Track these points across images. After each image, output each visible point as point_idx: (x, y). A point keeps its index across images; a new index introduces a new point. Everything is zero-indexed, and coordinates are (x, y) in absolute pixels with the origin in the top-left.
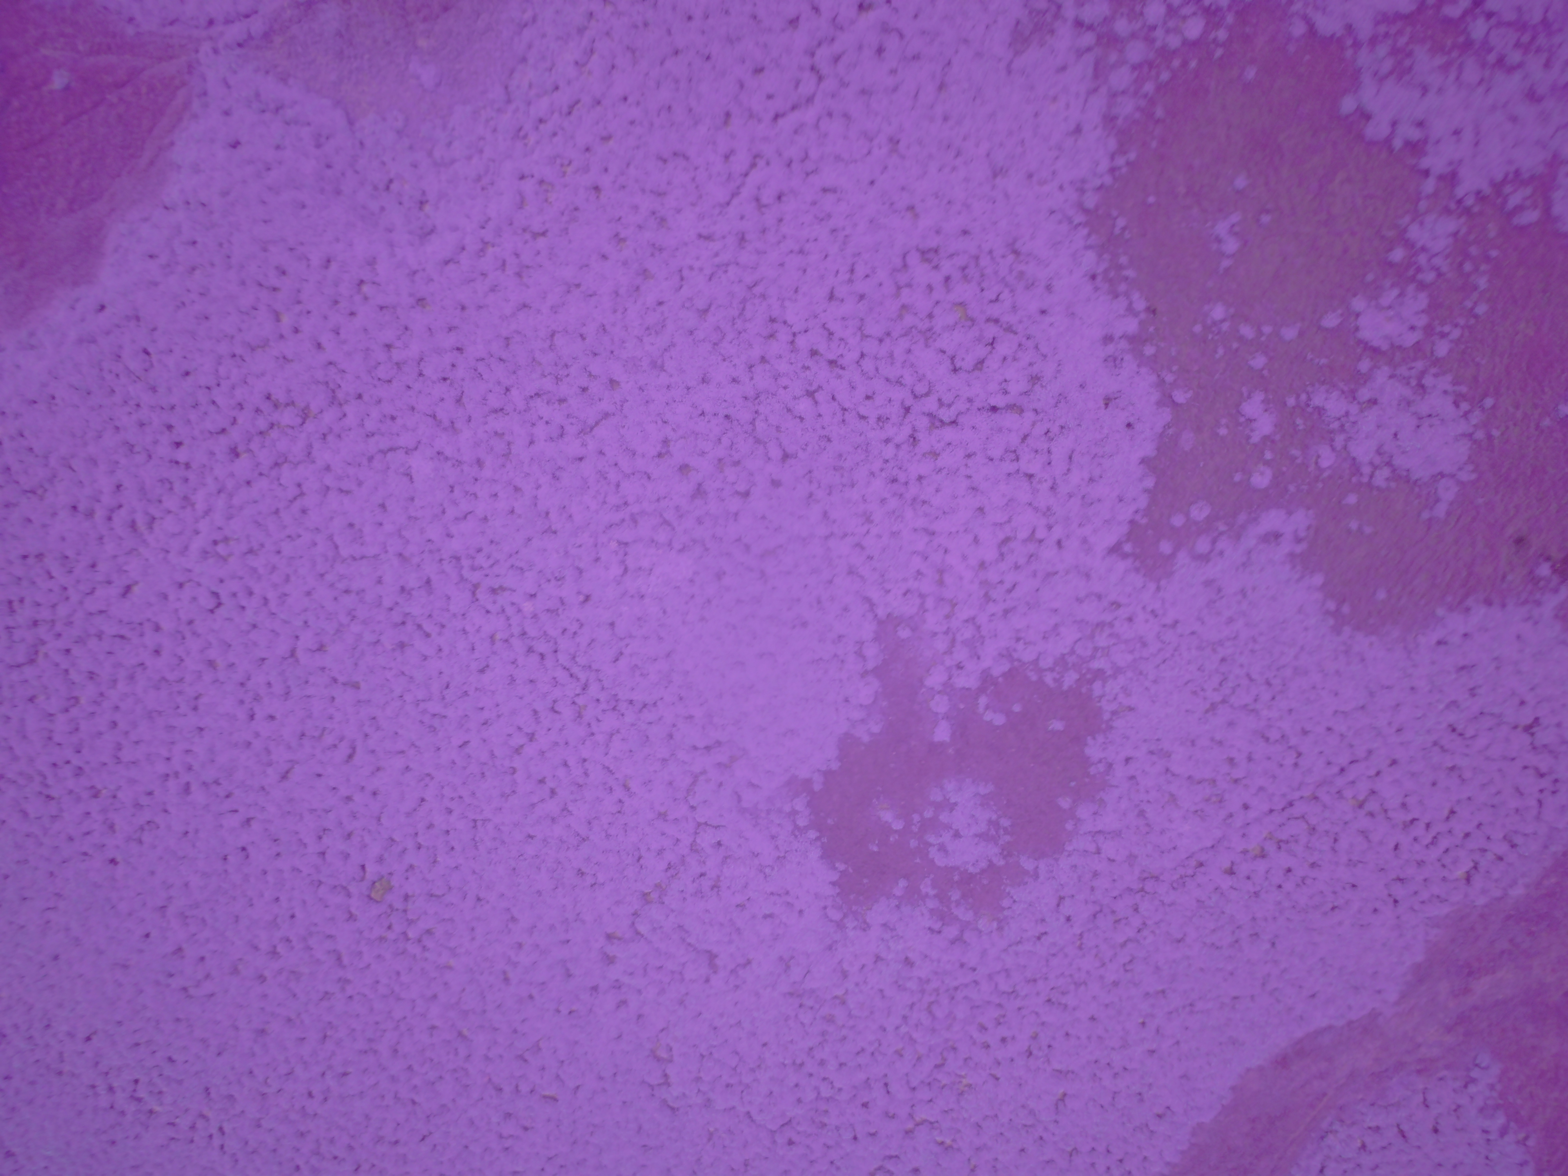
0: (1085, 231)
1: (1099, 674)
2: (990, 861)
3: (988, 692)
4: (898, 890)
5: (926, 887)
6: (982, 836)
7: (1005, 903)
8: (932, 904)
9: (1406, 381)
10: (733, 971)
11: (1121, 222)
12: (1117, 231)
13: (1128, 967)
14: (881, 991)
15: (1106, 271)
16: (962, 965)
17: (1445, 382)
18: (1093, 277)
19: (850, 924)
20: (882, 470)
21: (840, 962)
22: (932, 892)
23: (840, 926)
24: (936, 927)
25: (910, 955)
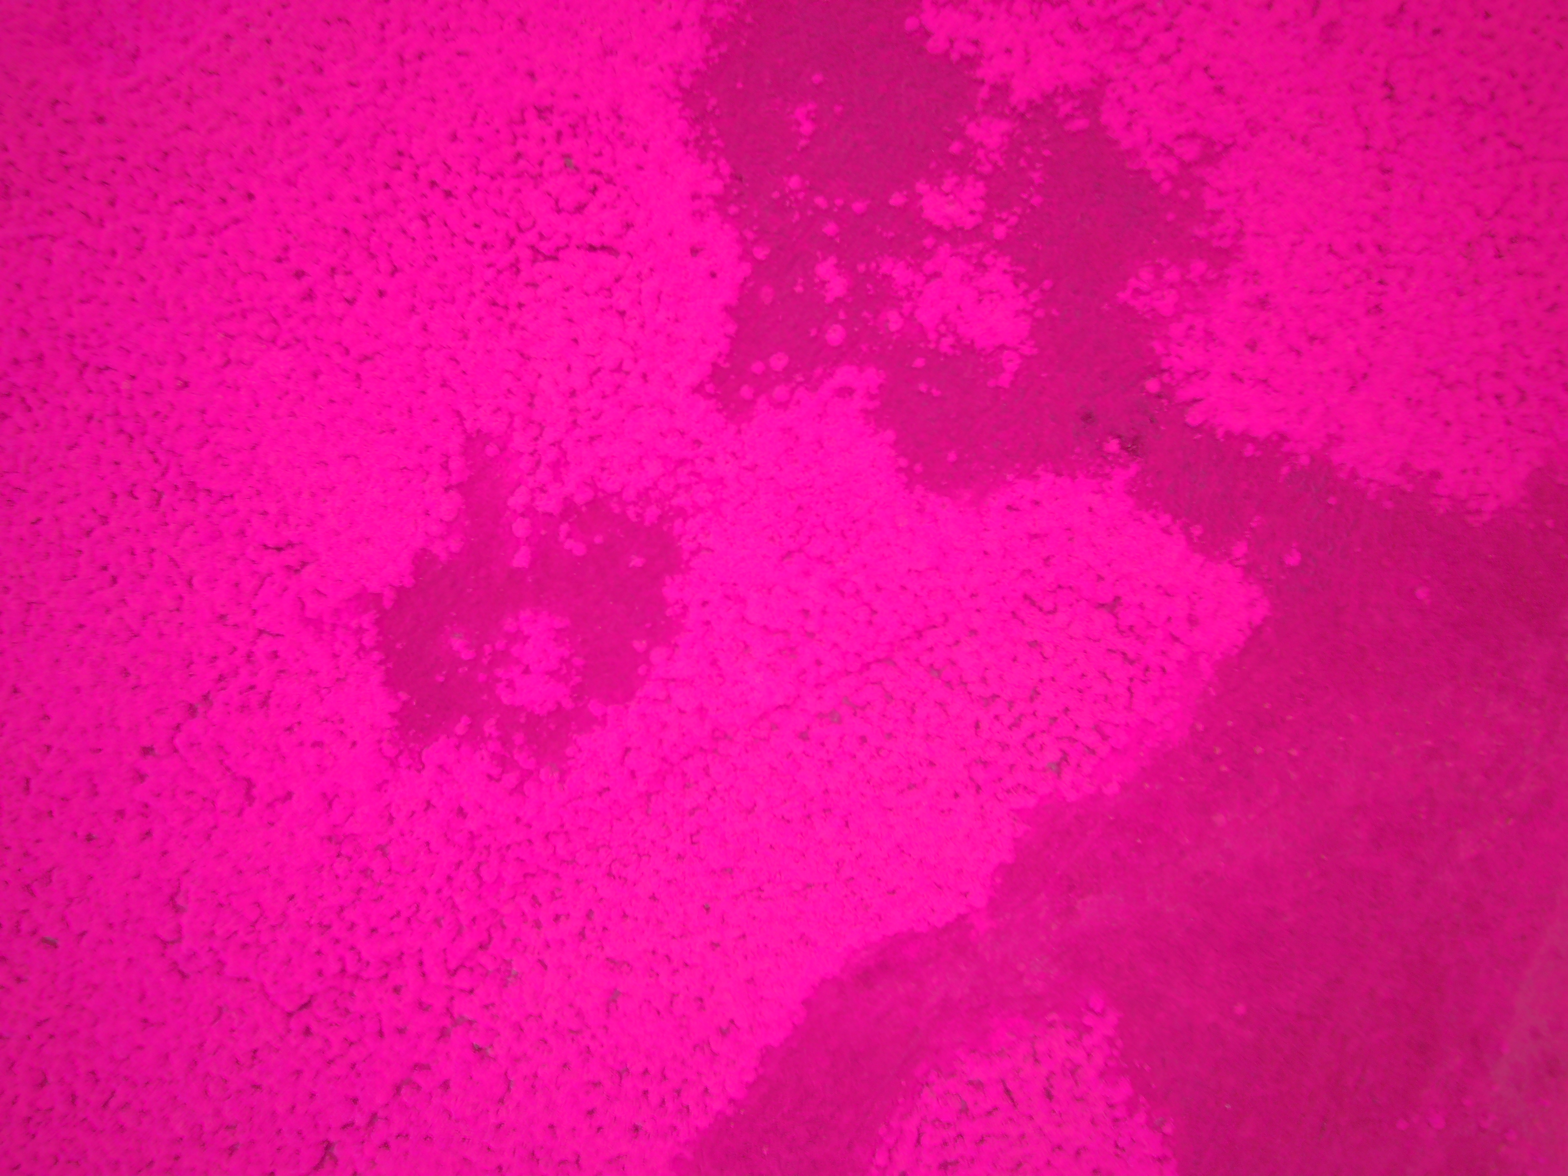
0: (679, 105)
1: (681, 512)
2: (559, 704)
3: (571, 520)
4: (460, 728)
5: (489, 726)
6: (552, 674)
7: (569, 751)
8: (493, 747)
9: (967, 258)
10: (271, 805)
11: (713, 102)
12: (709, 109)
13: (694, 838)
14: (428, 843)
15: (697, 140)
16: (517, 820)
17: (1003, 262)
18: (686, 144)
19: (404, 762)
21: (388, 805)
22: (495, 734)
23: (393, 763)
24: (495, 772)
25: (464, 804)
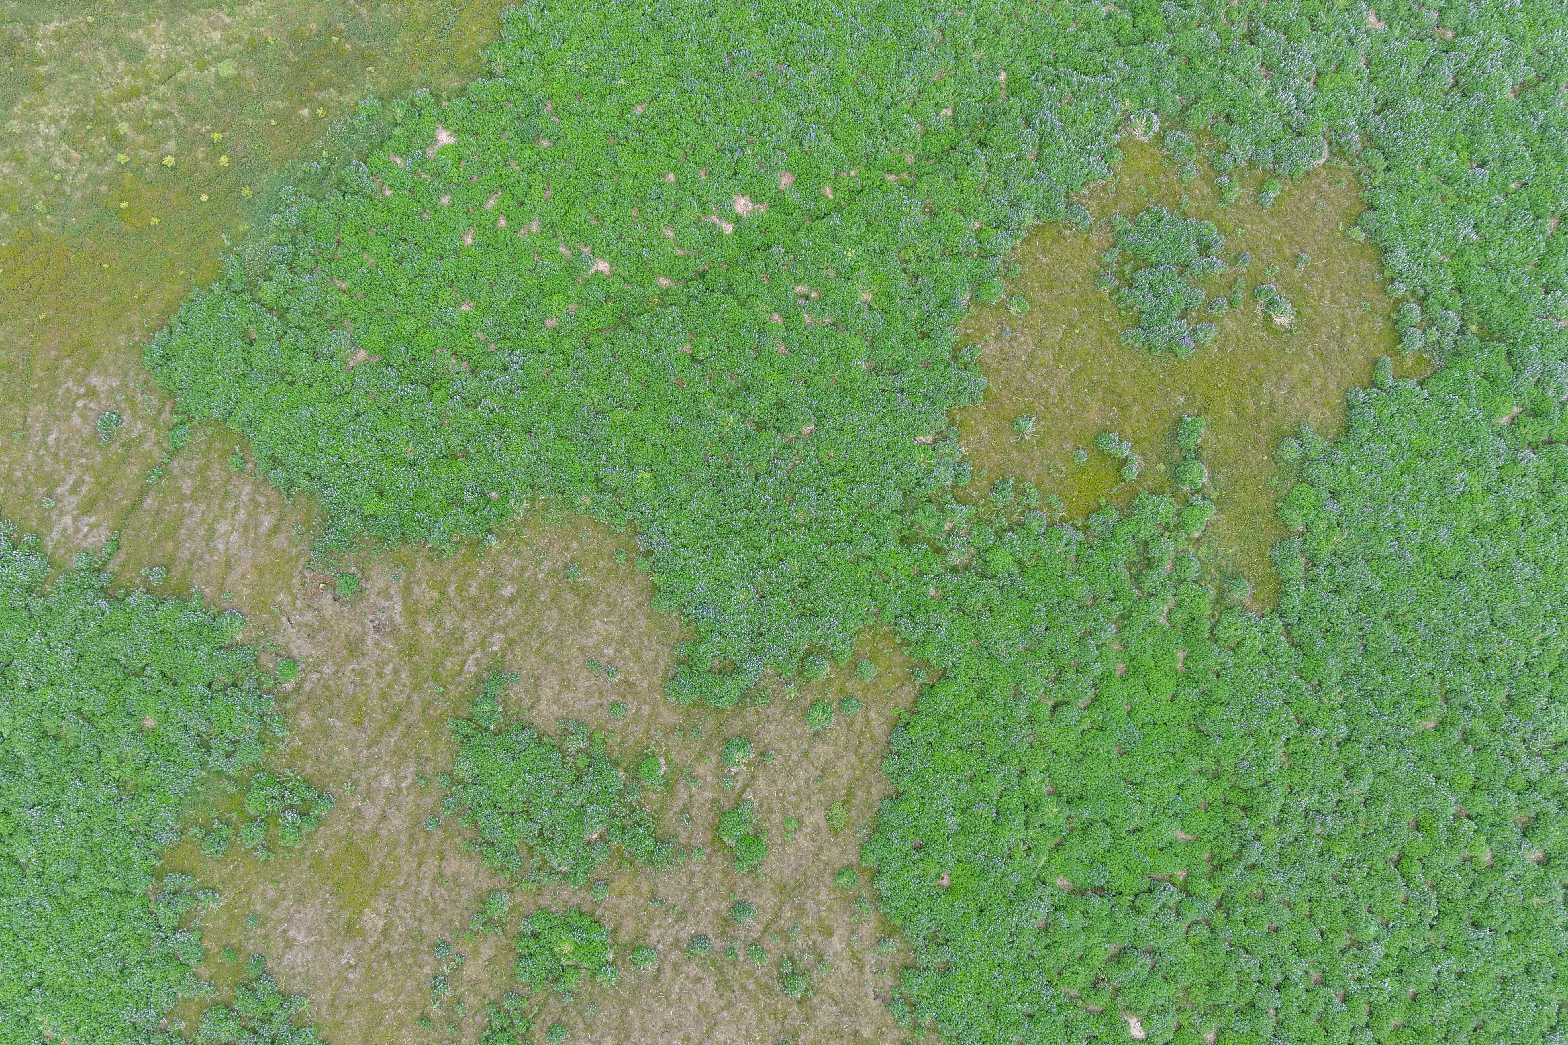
20: (1263, 827)
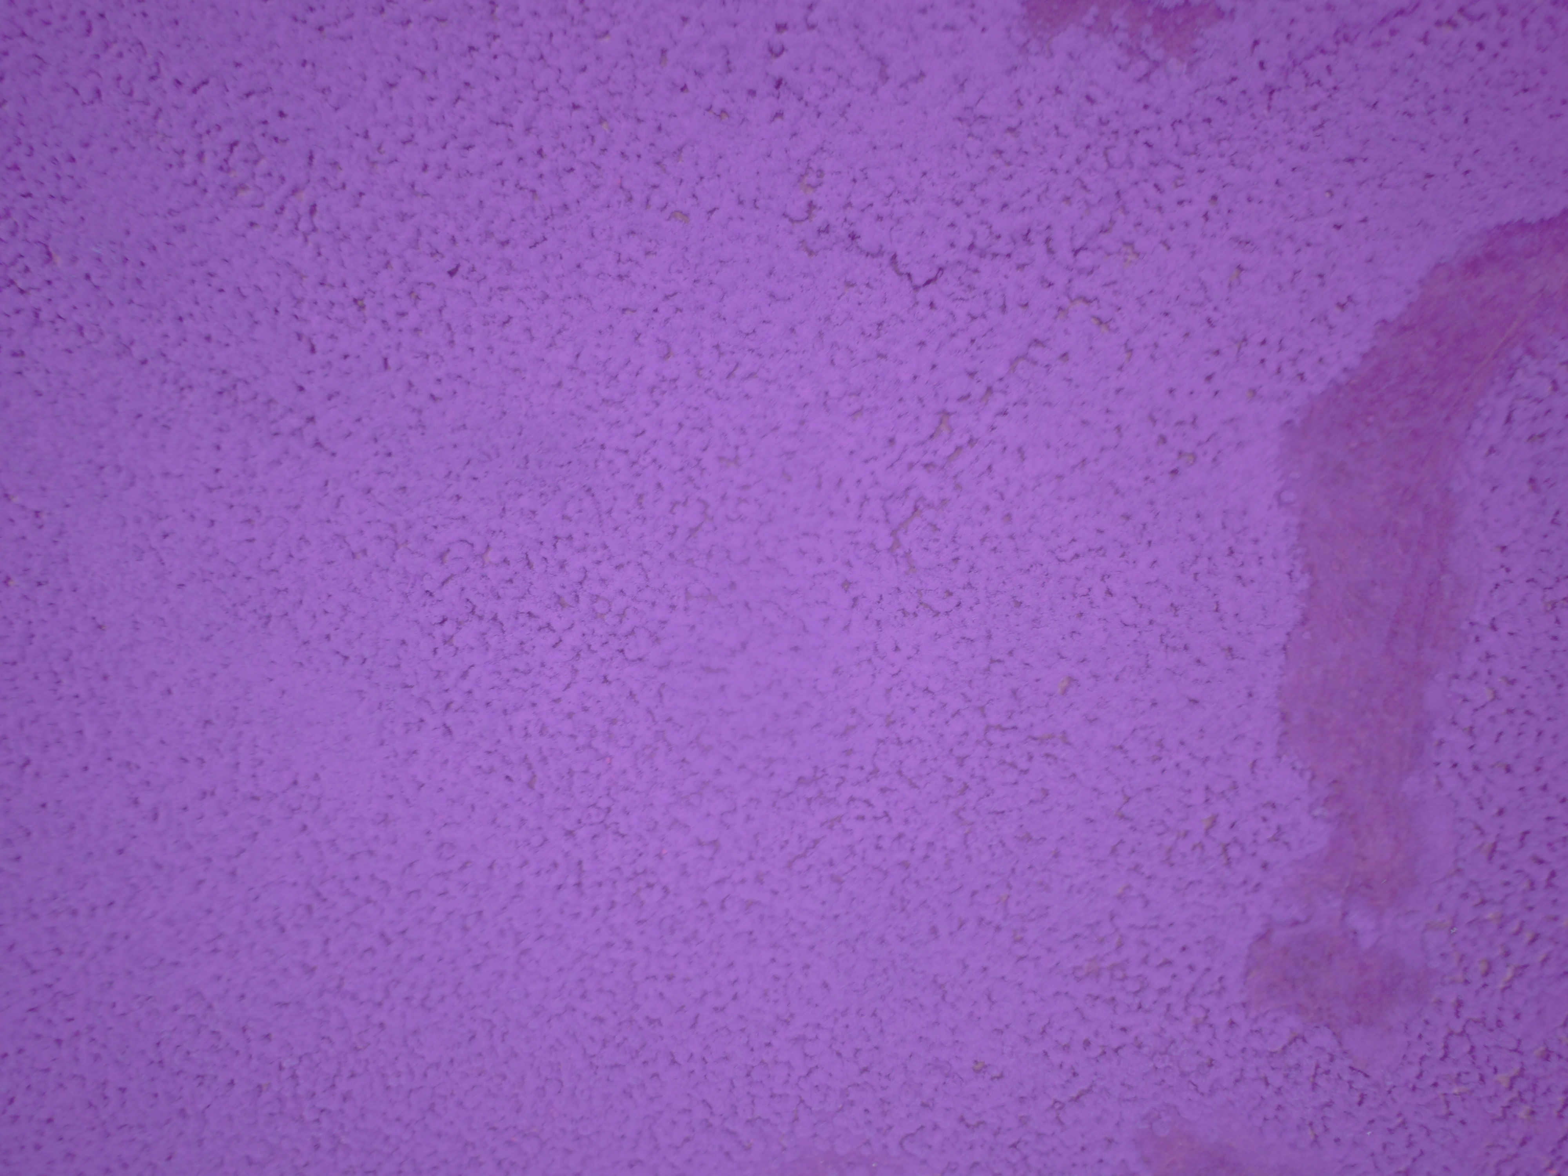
4: (1088, 19)
8: (1121, 36)
10: (903, 85)
13: (1319, 131)
14: (1057, 128)
16: (1146, 107)
19: (1034, 46)
21: (1017, 91)
22: (1123, 24)
23: (1023, 48)
25: (1092, 90)
